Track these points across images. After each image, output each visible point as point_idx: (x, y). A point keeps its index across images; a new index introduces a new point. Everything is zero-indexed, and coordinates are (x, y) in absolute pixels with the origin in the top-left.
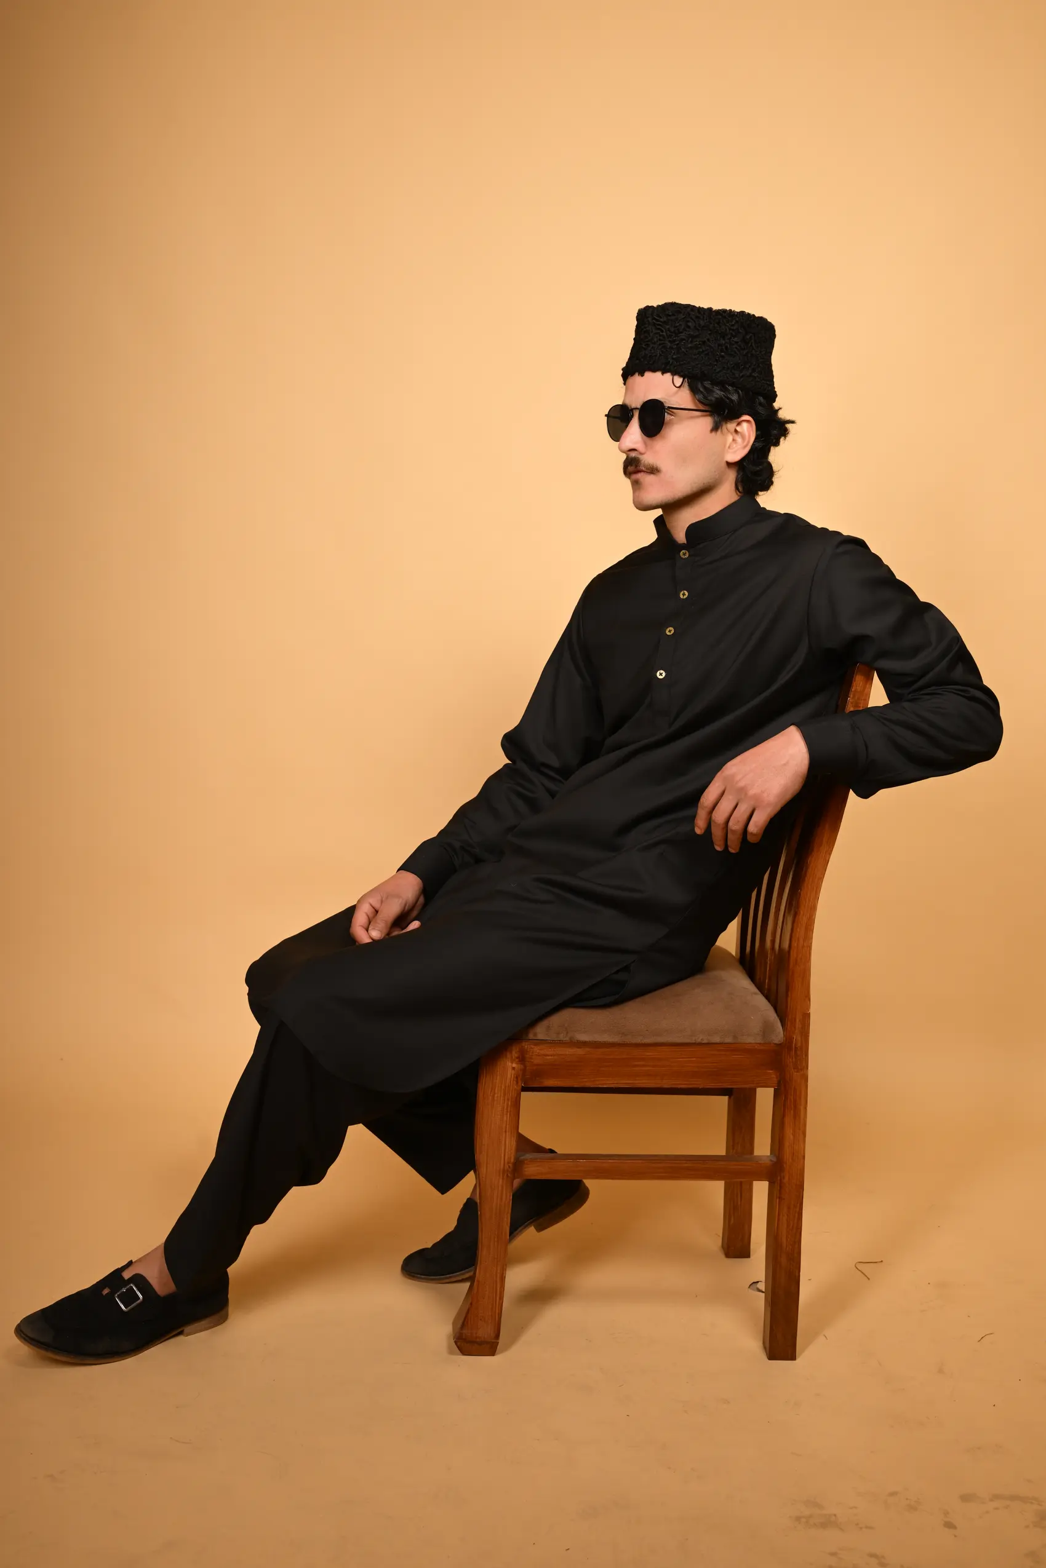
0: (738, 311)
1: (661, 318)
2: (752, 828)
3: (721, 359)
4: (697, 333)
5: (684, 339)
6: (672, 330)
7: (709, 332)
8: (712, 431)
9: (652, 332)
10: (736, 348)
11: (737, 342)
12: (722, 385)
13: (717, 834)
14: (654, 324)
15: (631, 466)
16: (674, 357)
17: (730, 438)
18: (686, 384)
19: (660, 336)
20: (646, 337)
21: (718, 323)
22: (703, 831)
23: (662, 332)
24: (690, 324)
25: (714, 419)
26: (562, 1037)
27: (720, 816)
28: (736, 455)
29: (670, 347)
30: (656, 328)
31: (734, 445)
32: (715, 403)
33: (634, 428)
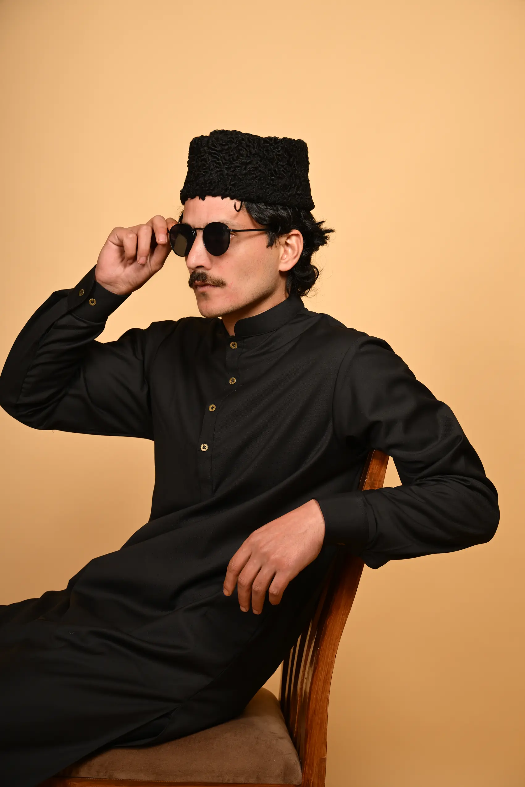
1: (216, 147)
2: (273, 589)
3: (271, 182)
5: (239, 167)
6: (227, 158)
7: (260, 159)
8: (268, 246)
9: (209, 160)
10: (283, 171)
11: (283, 166)
12: (273, 205)
13: (243, 594)
14: (210, 153)
15: (198, 281)
16: (232, 183)
17: (282, 250)
18: (244, 207)
19: (216, 163)
20: (204, 165)
21: (267, 151)
22: (230, 593)
23: (218, 160)
24: (241, 152)
25: (269, 236)
26: (101, 775)
27: (245, 579)
28: (287, 265)
29: (227, 174)
30: (212, 156)
31: (285, 256)
32: (268, 222)
33: (199, 246)
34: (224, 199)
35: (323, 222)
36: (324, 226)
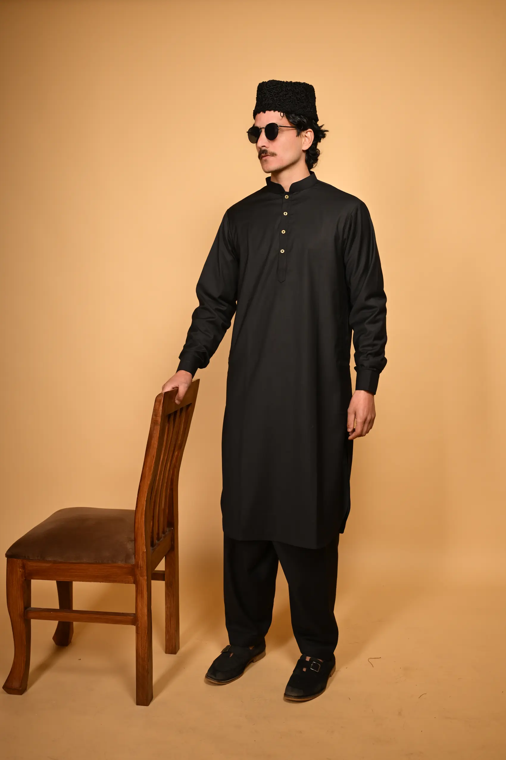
0: (303, 82)
1: (270, 87)
3: (298, 104)
4: (287, 93)
5: (282, 96)
6: (276, 92)
7: (292, 92)
8: (297, 136)
9: (267, 93)
10: (303, 99)
11: (303, 96)
12: (299, 115)
15: (263, 154)
16: (279, 104)
17: (304, 139)
18: (285, 116)
19: (271, 94)
20: (265, 96)
21: (296, 88)
23: (272, 93)
25: (297, 130)
28: (306, 147)
29: (276, 100)
30: (269, 91)
31: (305, 142)
32: (297, 123)
33: (263, 135)
34: (275, 112)
35: (324, 125)
36: (323, 128)
